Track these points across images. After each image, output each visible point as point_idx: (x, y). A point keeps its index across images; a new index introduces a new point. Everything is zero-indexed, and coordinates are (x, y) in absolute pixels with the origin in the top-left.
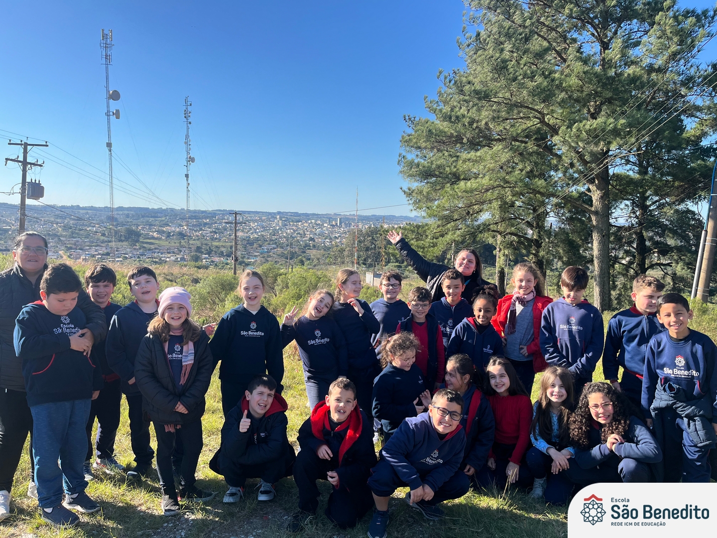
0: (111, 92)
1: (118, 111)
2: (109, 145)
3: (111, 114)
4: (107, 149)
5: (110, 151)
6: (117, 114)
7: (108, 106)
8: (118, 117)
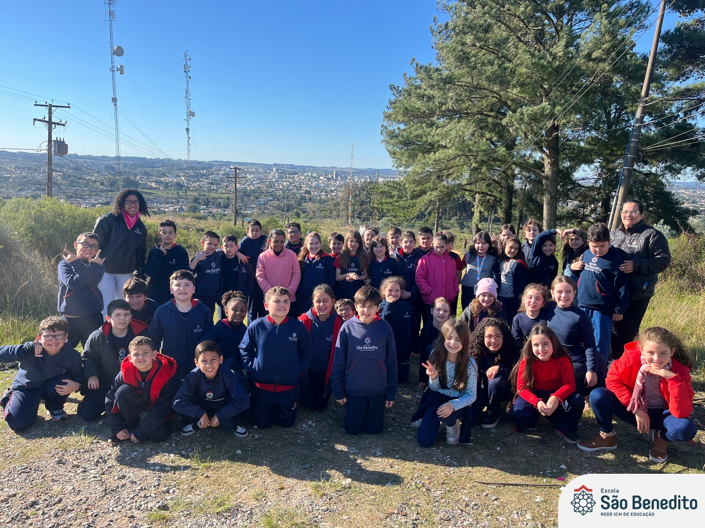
0: (115, 48)
1: (122, 67)
2: (114, 100)
3: (116, 69)
4: (112, 104)
5: (115, 105)
6: (121, 70)
7: (112, 62)
8: (122, 73)
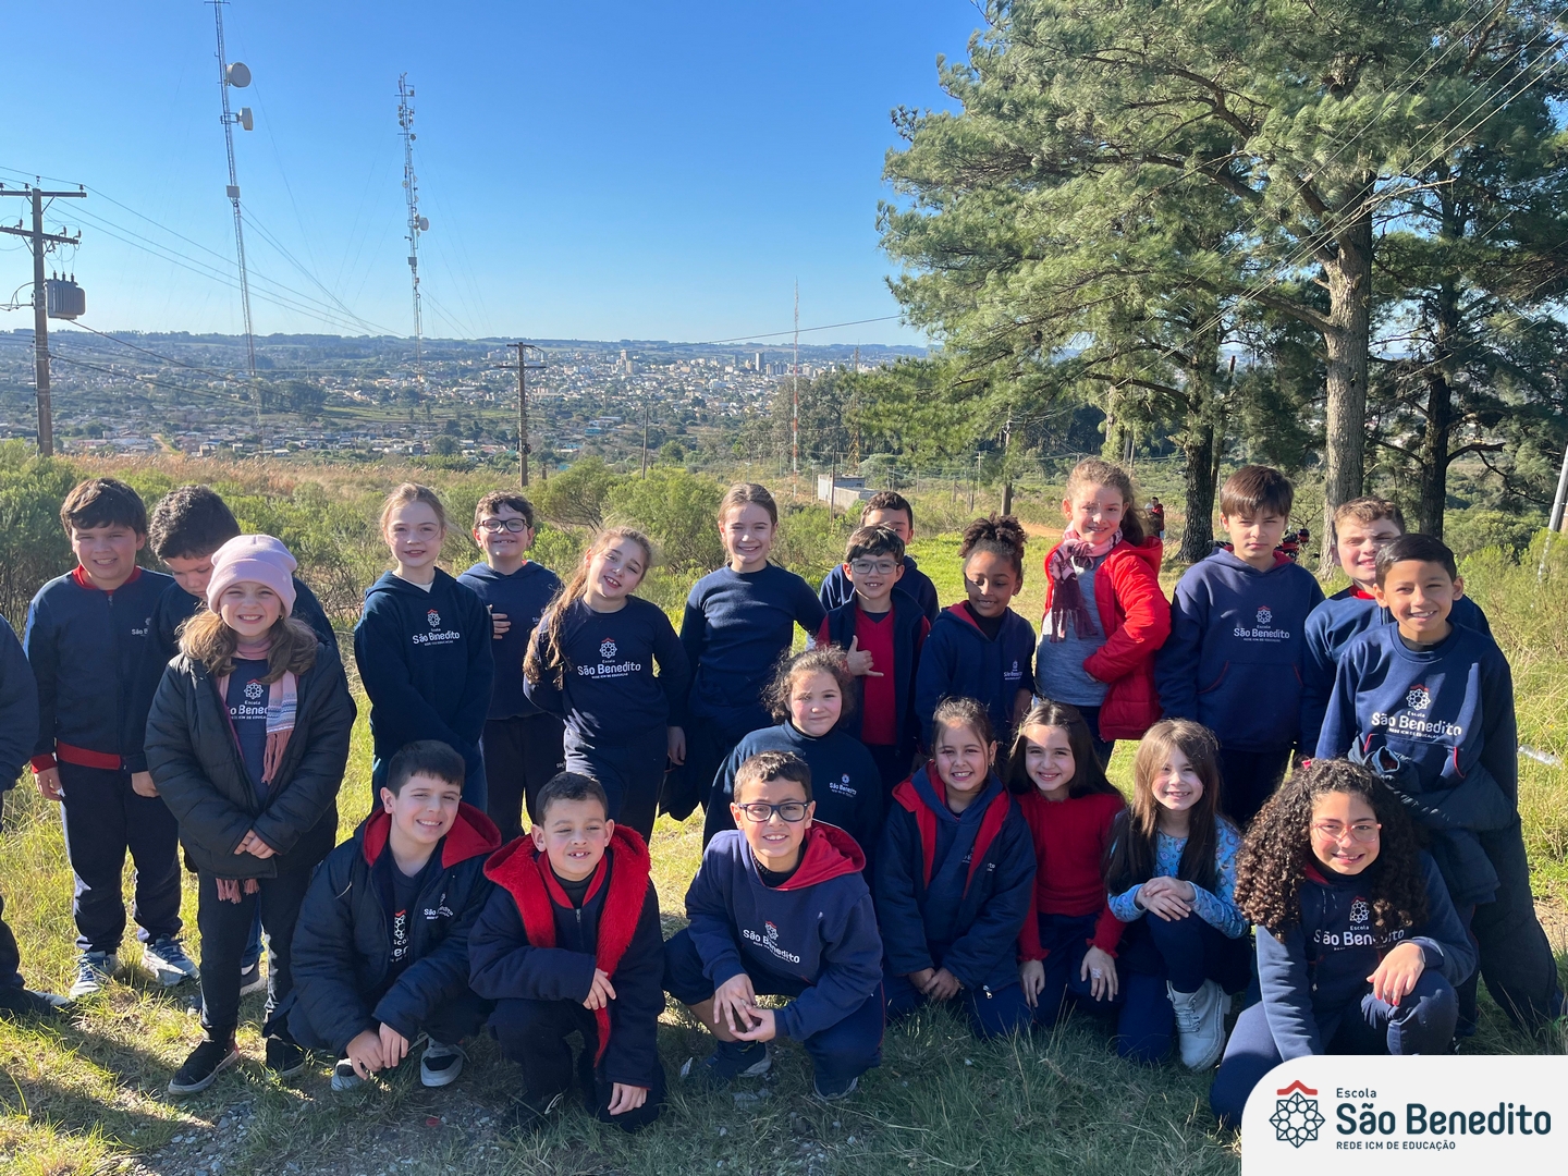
0: (230, 67)
1: (247, 112)
2: (233, 192)
3: (233, 118)
4: (229, 202)
5: (236, 205)
6: (246, 119)
7: (225, 102)
8: (248, 127)
